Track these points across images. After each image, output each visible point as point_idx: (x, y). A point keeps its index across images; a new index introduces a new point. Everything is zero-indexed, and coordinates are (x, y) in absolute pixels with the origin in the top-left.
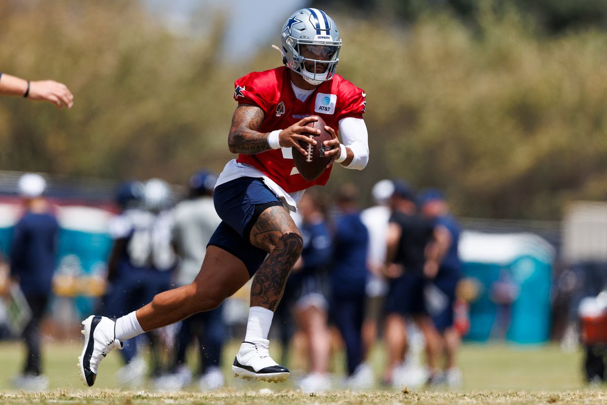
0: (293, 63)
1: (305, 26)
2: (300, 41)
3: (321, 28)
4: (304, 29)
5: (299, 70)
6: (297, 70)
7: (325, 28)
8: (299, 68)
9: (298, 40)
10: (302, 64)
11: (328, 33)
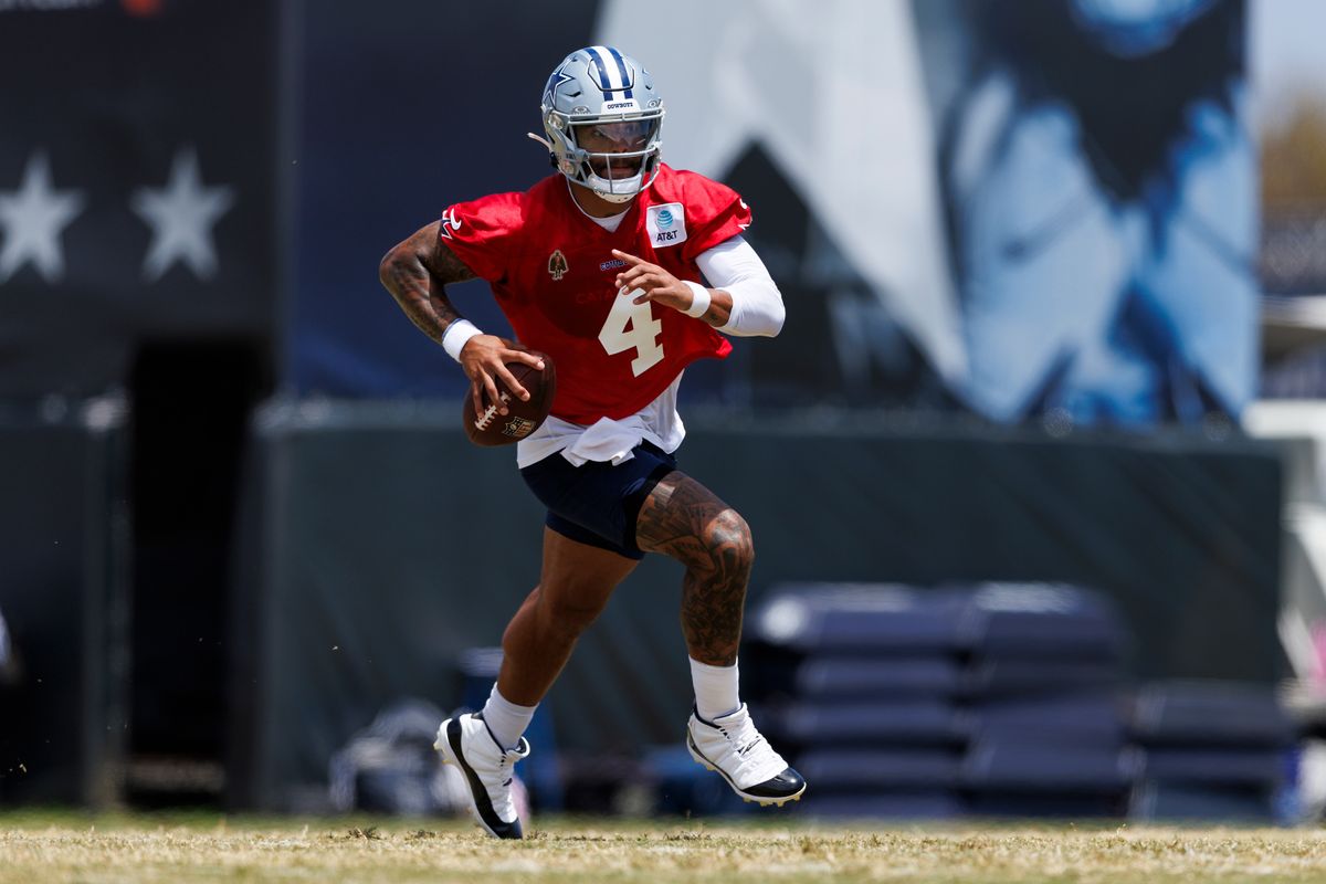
0: (568, 164)
1: (581, 88)
2: (574, 119)
3: (613, 87)
4: (578, 93)
5: (580, 177)
6: (577, 179)
7: (621, 86)
8: (580, 173)
9: (569, 116)
10: (584, 164)
11: (628, 95)
